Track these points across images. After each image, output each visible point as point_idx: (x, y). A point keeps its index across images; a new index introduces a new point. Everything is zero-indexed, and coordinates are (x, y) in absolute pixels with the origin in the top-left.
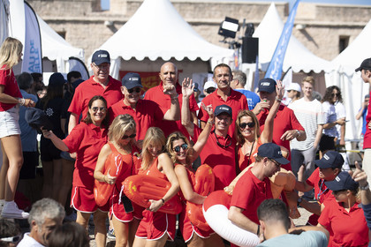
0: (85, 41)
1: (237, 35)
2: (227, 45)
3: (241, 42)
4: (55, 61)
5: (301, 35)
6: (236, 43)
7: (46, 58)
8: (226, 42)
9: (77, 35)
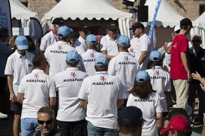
0: (40, 8)
1: (135, 4)
2: (129, 10)
3: (137, 8)
4: (20, 20)
5: (176, 4)
6: (134, 9)
7: (14, 19)
8: (128, 9)
9: (35, 4)
